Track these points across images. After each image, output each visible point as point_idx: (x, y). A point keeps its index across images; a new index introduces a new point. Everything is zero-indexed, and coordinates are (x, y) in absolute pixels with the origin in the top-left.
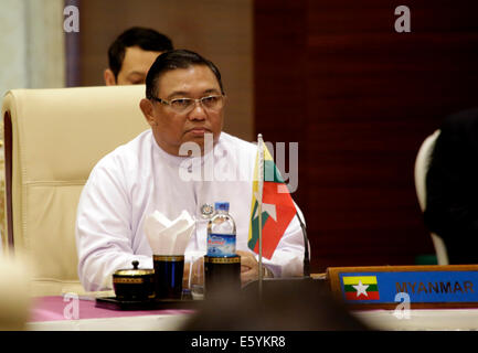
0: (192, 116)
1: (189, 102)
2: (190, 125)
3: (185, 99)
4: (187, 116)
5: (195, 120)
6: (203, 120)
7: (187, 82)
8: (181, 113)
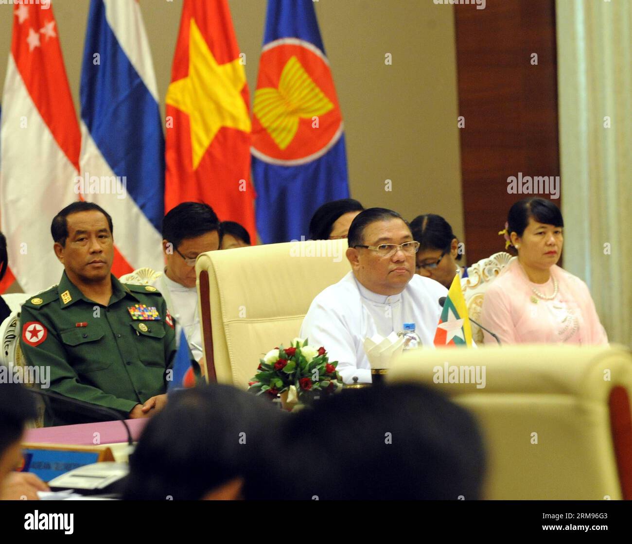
0: (395, 259)
1: (391, 247)
2: (393, 266)
3: (387, 245)
4: (391, 260)
5: (398, 262)
6: (403, 262)
7: (389, 231)
8: (385, 256)
